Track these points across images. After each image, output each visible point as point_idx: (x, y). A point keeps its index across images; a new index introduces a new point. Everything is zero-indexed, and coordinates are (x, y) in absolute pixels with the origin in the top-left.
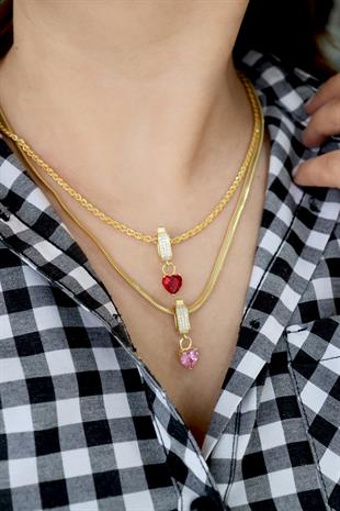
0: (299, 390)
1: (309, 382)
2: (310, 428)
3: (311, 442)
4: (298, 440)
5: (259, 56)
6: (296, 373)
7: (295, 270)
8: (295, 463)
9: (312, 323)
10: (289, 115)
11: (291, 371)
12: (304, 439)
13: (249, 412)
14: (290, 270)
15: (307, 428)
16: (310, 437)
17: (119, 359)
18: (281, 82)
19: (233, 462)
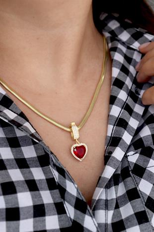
0: (138, 184)
1: (142, 179)
2: (146, 203)
3: (147, 211)
4: (140, 210)
5: (106, 15)
6: (135, 176)
7: (129, 123)
8: (140, 223)
9: (140, 149)
10: (123, 43)
11: (132, 176)
12: (143, 210)
13: (112, 199)
14: (127, 124)
15: (144, 203)
16: (146, 208)
17: (44, 173)
18: (118, 27)
19: (106, 225)
